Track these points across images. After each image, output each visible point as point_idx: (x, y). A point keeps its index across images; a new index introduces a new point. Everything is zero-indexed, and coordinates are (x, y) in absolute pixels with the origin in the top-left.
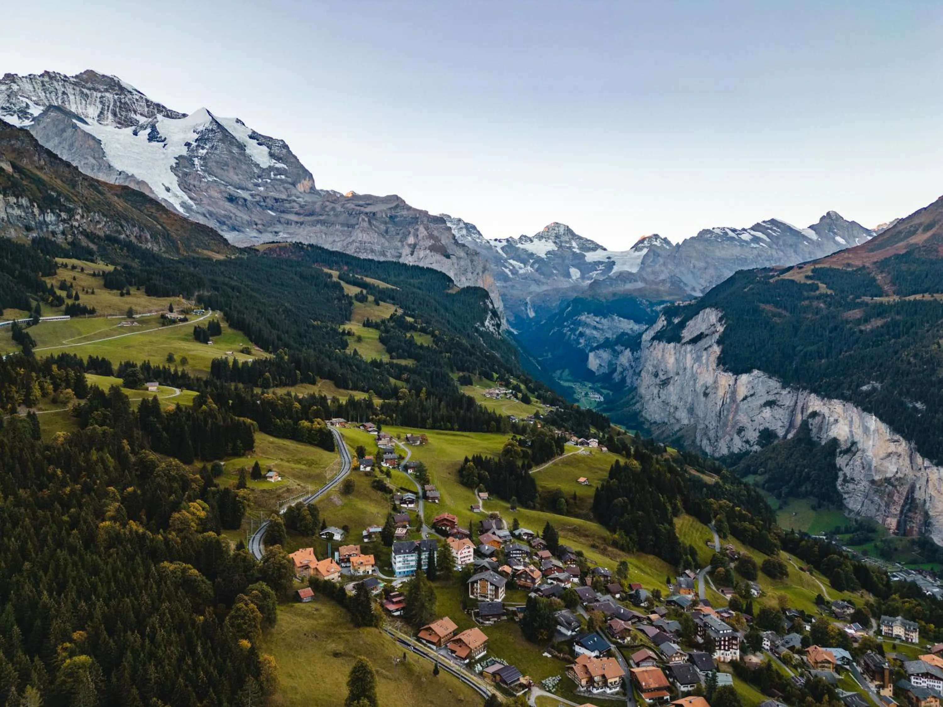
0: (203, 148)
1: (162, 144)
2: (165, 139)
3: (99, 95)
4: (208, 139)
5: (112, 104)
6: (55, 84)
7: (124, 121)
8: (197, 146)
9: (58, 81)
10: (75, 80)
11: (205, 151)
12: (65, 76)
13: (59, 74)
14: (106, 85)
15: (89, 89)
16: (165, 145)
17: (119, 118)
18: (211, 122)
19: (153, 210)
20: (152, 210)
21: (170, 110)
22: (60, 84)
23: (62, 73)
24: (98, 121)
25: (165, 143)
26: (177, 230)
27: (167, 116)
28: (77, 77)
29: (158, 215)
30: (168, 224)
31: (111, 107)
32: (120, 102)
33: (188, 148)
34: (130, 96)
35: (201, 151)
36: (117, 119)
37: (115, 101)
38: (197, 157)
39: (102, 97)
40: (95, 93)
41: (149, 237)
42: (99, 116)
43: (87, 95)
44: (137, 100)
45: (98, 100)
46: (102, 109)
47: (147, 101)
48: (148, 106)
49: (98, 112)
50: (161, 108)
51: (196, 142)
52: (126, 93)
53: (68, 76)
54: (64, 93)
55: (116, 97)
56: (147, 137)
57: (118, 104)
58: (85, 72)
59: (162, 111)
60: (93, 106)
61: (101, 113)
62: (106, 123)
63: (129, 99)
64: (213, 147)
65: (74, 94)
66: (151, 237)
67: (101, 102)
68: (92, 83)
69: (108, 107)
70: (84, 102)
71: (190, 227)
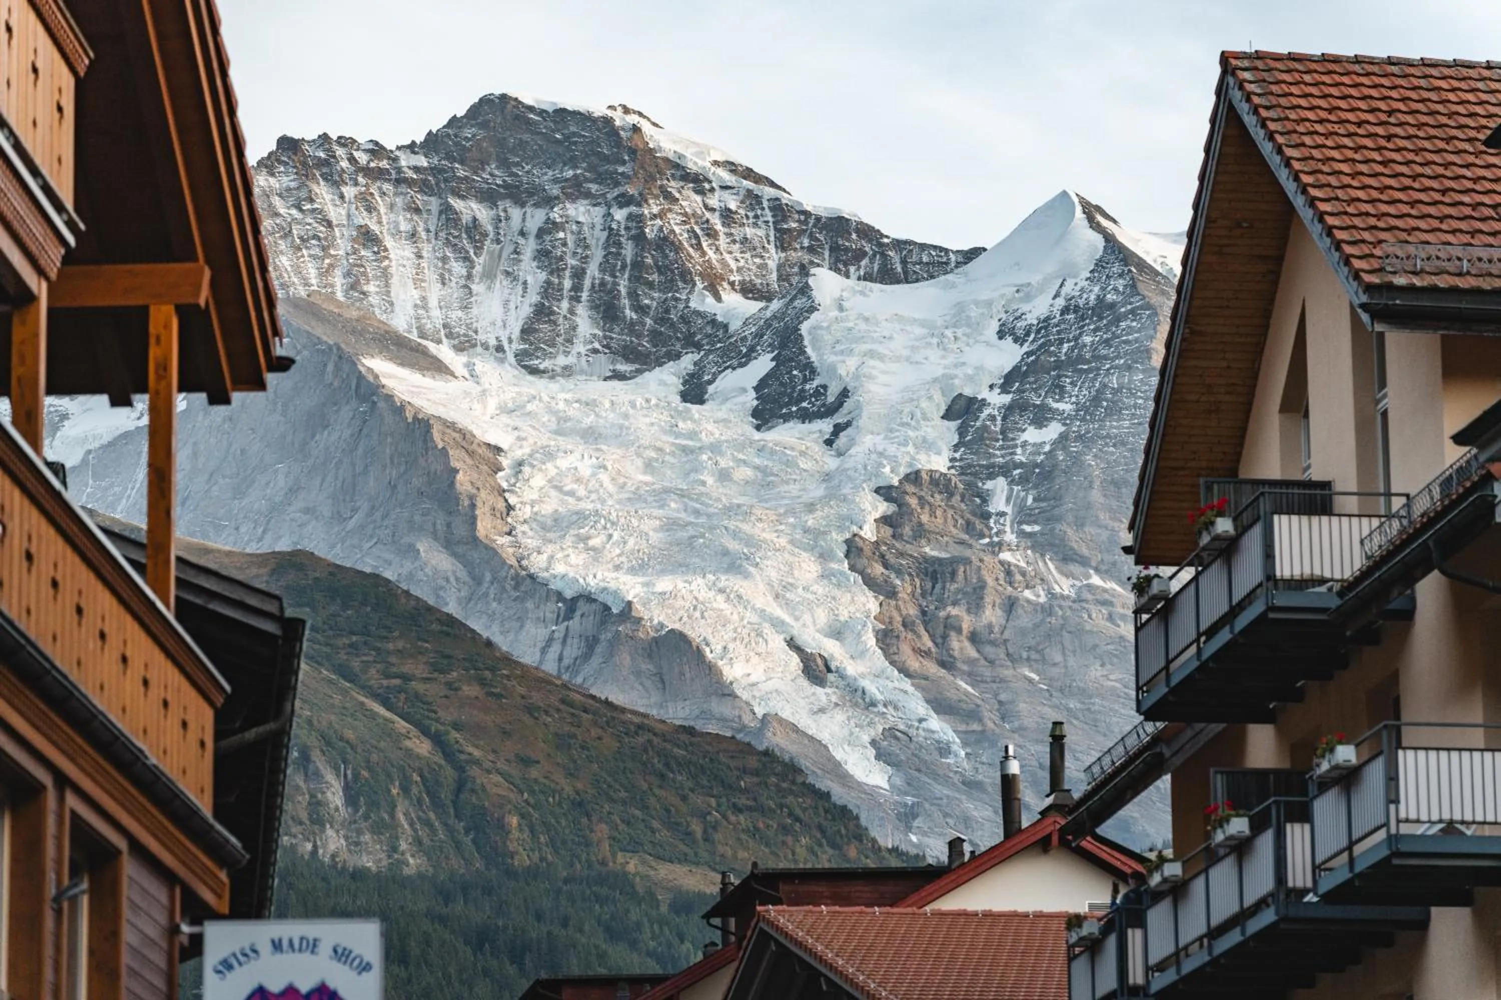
0: (1041, 418)
1: (825, 426)
2: (845, 394)
3: (536, 218)
4: (1073, 362)
5: (597, 255)
6: (323, 191)
7: (655, 335)
8: (1008, 410)
9: (335, 181)
10: (422, 162)
11: (1054, 430)
12: (377, 150)
13: (346, 142)
14: (573, 162)
15: (489, 197)
16: (838, 429)
17: (632, 328)
18: (1100, 265)
19: (417, 668)
20: (407, 668)
21: (899, 244)
22: (349, 191)
23: (362, 138)
24: (521, 356)
25: (839, 418)
26: (526, 762)
27: (886, 276)
28: (432, 143)
29: (433, 690)
30: (476, 731)
31: (593, 270)
32: (639, 238)
33: (962, 431)
34: (691, 201)
35: (1031, 435)
36: (619, 337)
37: (613, 239)
38: (1005, 470)
39: (549, 228)
40: (516, 213)
41: (335, 797)
42: (527, 332)
43: (474, 229)
44: (727, 215)
45: (530, 247)
46: (549, 291)
47: (780, 210)
48: (784, 240)
49: (526, 310)
50: (854, 241)
51: (1005, 388)
52: (673, 186)
53: (390, 145)
54: (367, 237)
55: (620, 215)
56: (750, 400)
57: (629, 251)
58: (475, 111)
59: (860, 255)
60: (501, 283)
61: (542, 312)
62: (562, 360)
63: (687, 218)
64: (1096, 400)
65: (413, 236)
66: (351, 798)
67: (543, 256)
68: (504, 164)
69: (579, 274)
70: (458, 268)
71: (610, 744)
